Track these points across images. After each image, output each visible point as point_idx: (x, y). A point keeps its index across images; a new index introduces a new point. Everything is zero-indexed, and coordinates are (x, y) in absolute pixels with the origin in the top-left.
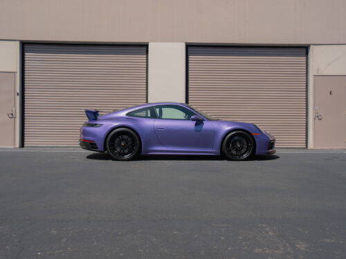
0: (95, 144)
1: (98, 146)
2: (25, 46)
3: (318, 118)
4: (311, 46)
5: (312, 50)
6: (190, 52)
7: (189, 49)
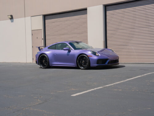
2: (45, 17)
6: (107, 9)
7: (107, 8)
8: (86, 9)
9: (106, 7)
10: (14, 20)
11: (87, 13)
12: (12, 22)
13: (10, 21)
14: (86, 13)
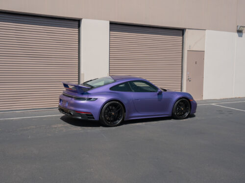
0: (92, 115)
1: (94, 116)
3: (189, 80)
4: (187, 30)
5: (188, 33)
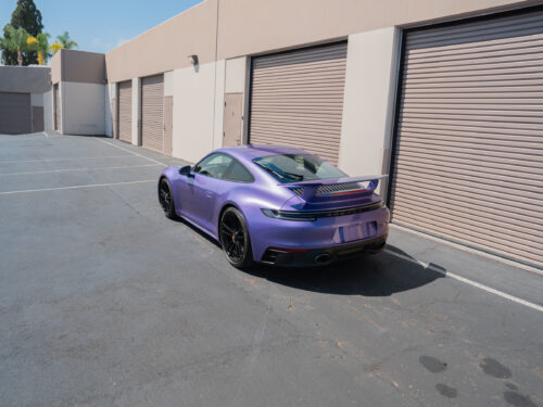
6: (408, 43)
7: (409, 38)
8: (344, 42)
9: (408, 36)
10: (201, 66)
11: (346, 53)
12: (197, 71)
13: (192, 68)
14: (344, 55)
